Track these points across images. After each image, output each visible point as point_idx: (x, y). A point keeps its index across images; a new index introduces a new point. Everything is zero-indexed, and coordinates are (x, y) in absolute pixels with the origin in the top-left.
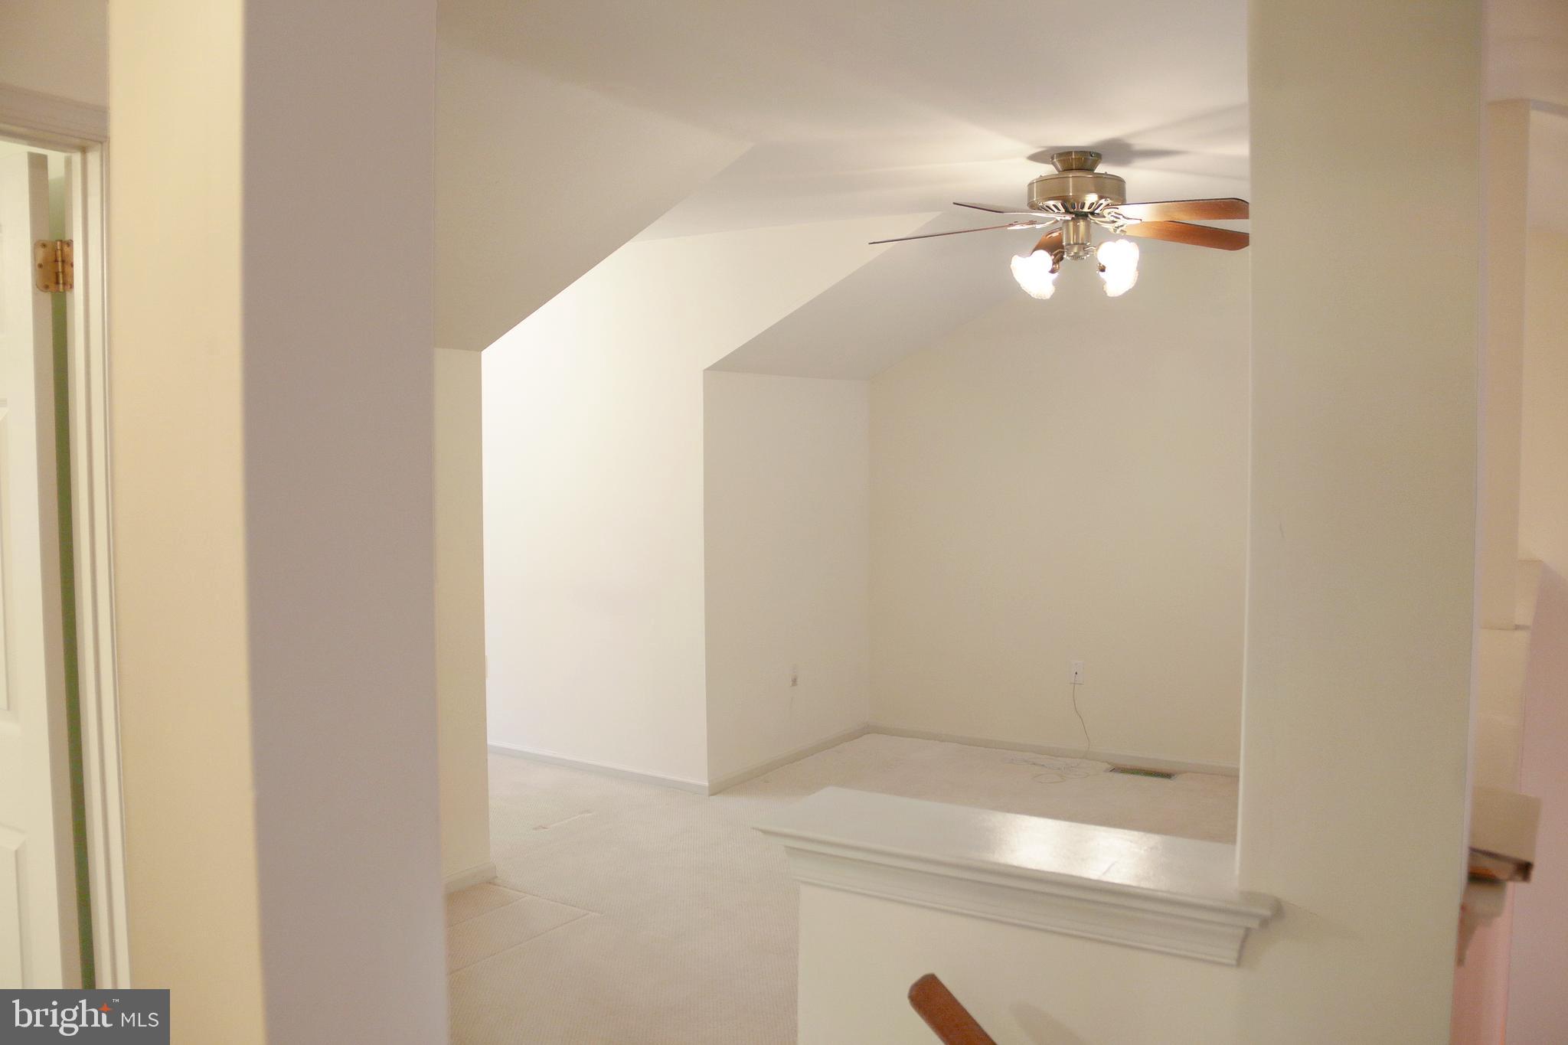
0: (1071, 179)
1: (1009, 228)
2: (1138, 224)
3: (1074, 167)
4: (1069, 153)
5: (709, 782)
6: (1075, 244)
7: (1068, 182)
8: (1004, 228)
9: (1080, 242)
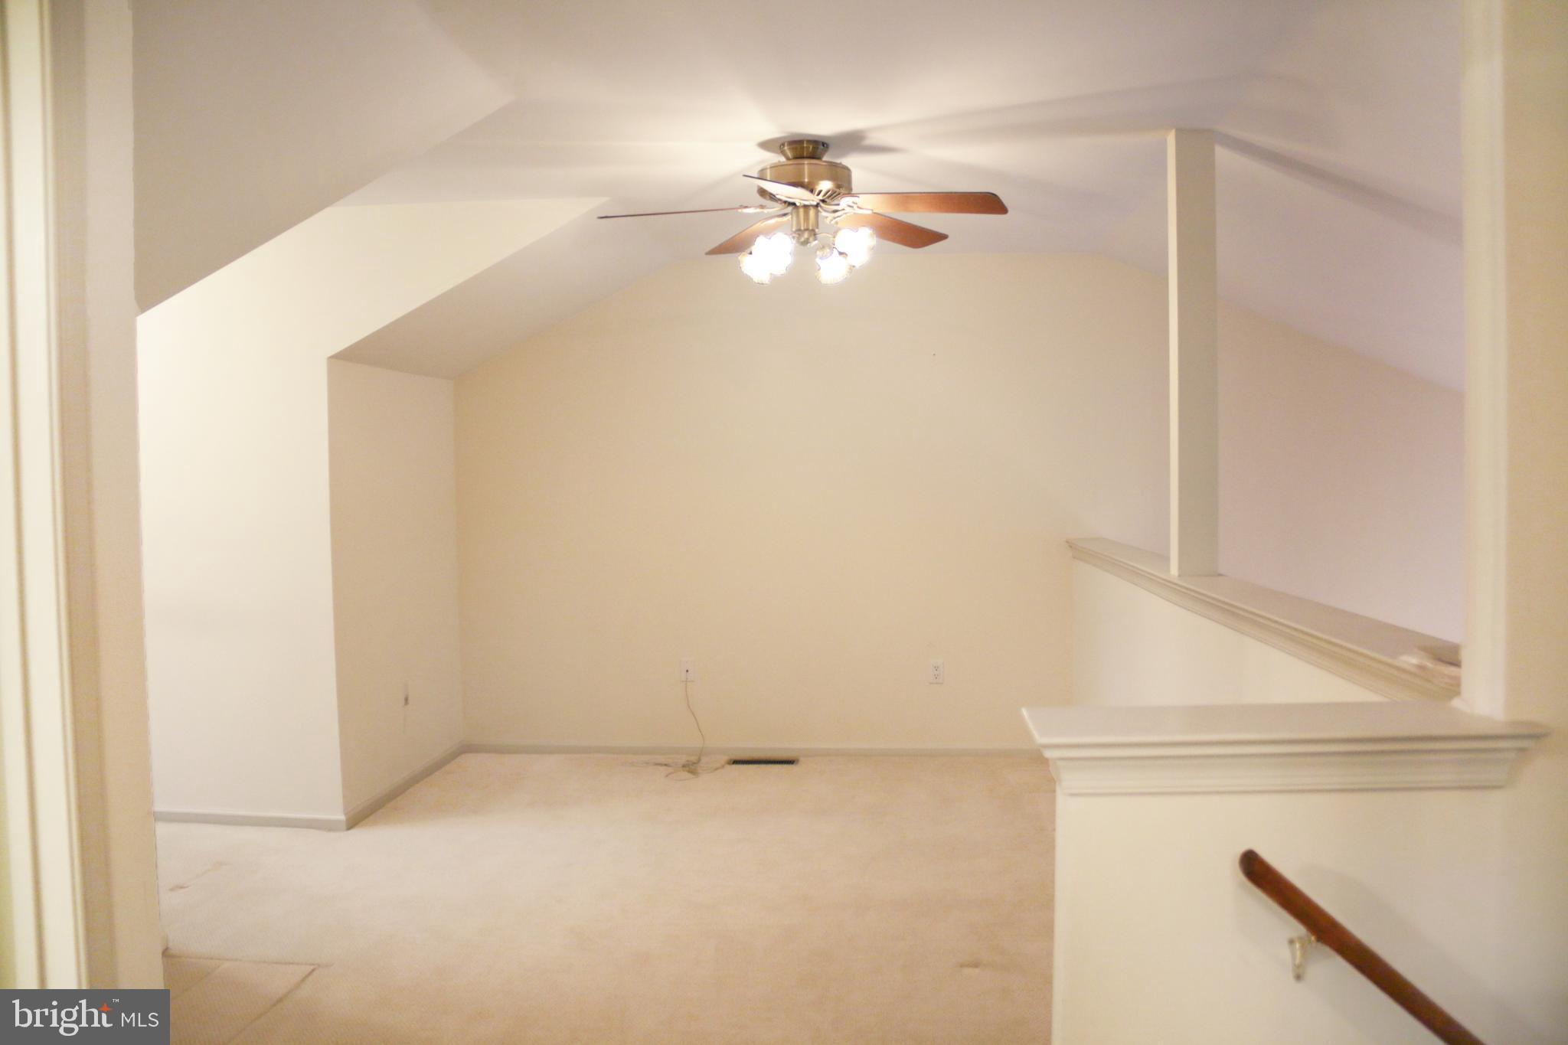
0: (806, 167)
1: (740, 210)
2: (869, 215)
3: (805, 154)
4: (801, 142)
5: (346, 814)
6: (807, 230)
7: (804, 169)
8: (735, 210)
9: (811, 228)
